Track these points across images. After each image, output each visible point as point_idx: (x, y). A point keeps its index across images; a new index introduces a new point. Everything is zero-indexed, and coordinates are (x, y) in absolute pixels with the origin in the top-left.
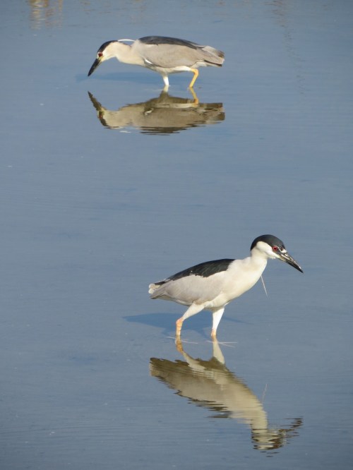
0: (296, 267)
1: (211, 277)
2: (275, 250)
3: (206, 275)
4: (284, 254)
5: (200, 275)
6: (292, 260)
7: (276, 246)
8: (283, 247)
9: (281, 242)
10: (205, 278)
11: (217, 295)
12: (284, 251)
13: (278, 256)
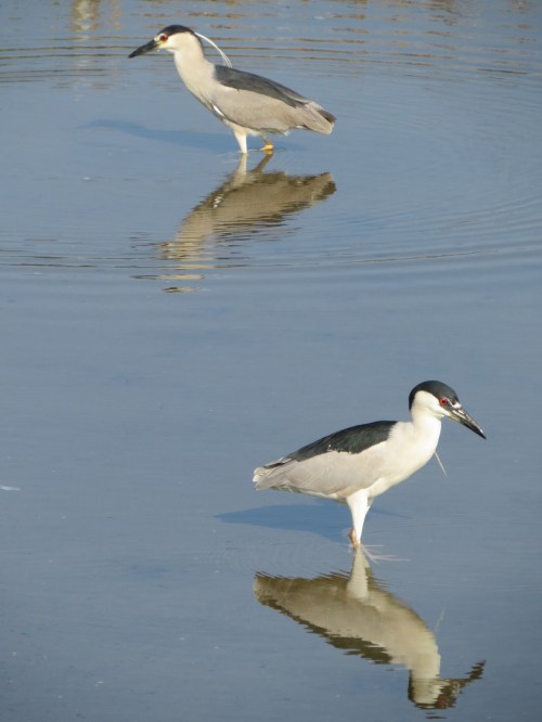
0: (476, 430)
1: (365, 453)
2: (444, 404)
3: (357, 449)
4: (457, 410)
5: (346, 450)
6: (470, 419)
7: (444, 398)
8: (455, 399)
9: (453, 391)
10: (356, 455)
11: (377, 479)
12: (457, 405)
13: (448, 413)
